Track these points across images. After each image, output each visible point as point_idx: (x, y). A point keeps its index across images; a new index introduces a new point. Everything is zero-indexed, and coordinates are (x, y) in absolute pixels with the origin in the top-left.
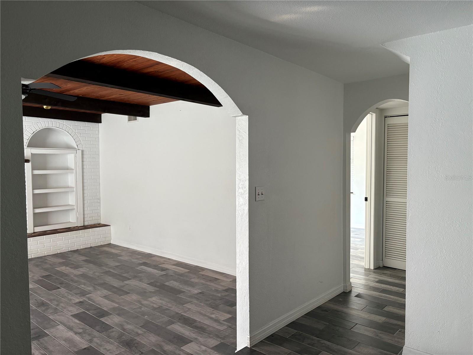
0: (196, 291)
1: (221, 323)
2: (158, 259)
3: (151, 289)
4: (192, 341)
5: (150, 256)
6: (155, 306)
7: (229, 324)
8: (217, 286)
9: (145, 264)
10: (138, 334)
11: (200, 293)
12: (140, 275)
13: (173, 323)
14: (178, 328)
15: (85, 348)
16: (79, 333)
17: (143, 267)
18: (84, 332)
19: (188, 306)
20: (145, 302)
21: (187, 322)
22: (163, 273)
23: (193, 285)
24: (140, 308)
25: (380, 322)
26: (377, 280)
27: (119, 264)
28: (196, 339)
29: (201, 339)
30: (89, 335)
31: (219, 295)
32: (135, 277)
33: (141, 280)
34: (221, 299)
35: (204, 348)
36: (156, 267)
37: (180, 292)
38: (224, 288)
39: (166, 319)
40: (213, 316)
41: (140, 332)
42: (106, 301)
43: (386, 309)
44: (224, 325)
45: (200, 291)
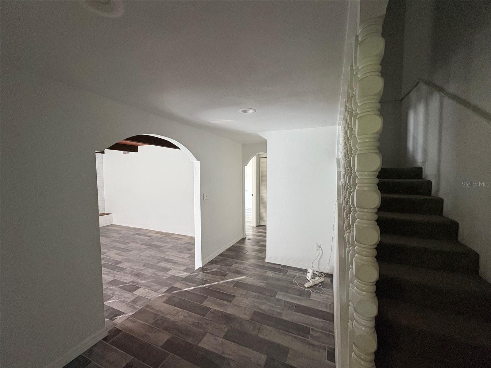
0: (170, 245)
1: (186, 259)
2: (144, 231)
3: (144, 247)
4: (171, 269)
5: (139, 229)
6: (148, 255)
7: (190, 259)
8: (181, 242)
9: (137, 234)
10: (142, 270)
11: (173, 246)
12: (135, 240)
13: (160, 262)
14: (163, 264)
15: (112, 281)
16: (106, 274)
17: (136, 236)
18: (109, 272)
19: (167, 253)
20: (142, 254)
21: (167, 260)
22: (149, 238)
23: (168, 243)
24: (140, 257)
25: (258, 249)
26: (257, 231)
27: (121, 235)
28: (173, 268)
29: (176, 268)
30: (113, 274)
31: (183, 246)
32: (133, 242)
33: (137, 243)
34: (185, 247)
35: (178, 271)
36: (145, 235)
37: (161, 247)
38: (185, 243)
39: (156, 261)
40: (181, 256)
41: (142, 269)
42: (118, 256)
43: (260, 243)
44: (187, 259)
45: (172, 245)
